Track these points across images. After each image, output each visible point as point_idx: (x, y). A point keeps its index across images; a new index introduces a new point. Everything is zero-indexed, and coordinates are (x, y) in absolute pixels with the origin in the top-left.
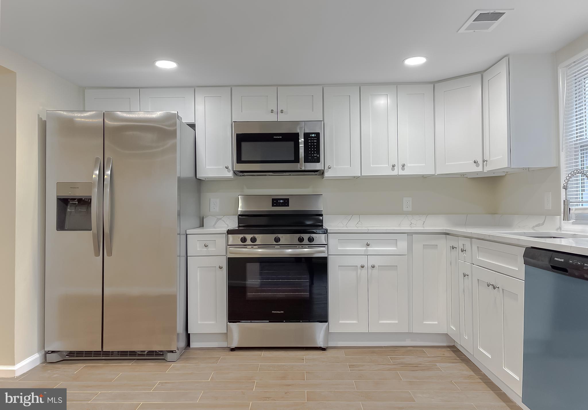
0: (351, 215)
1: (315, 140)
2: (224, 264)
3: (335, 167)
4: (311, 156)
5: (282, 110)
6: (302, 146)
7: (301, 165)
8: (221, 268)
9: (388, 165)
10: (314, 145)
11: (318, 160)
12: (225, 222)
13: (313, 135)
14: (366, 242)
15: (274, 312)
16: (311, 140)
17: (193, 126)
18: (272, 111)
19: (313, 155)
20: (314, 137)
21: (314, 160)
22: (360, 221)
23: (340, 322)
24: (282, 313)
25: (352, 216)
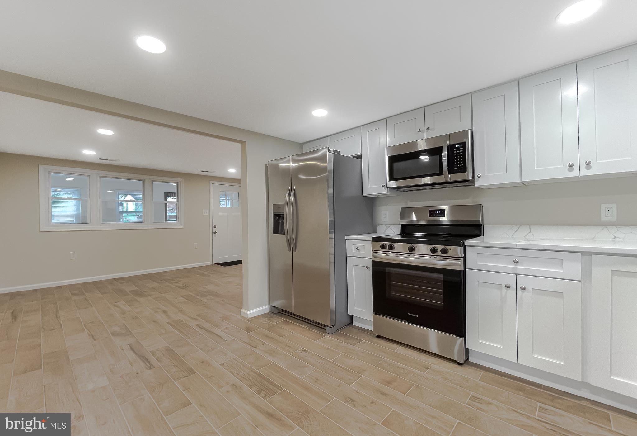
0: (518, 225)
1: (461, 150)
2: (371, 265)
3: (486, 175)
4: (457, 167)
5: (428, 128)
6: (445, 159)
7: (446, 177)
8: (368, 268)
9: (562, 166)
10: (460, 156)
11: (464, 170)
12: (392, 229)
13: (459, 146)
14: (514, 258)
15: (409, 314)
16: (456, 151)
17: (359, 157)
18: (420, 131)
19: (458, 166)
20: (461, 147)
21: (460, 170)
22: (530, 232)
23: (480, 341)
24: (416, 317)
25: (519, 227)
